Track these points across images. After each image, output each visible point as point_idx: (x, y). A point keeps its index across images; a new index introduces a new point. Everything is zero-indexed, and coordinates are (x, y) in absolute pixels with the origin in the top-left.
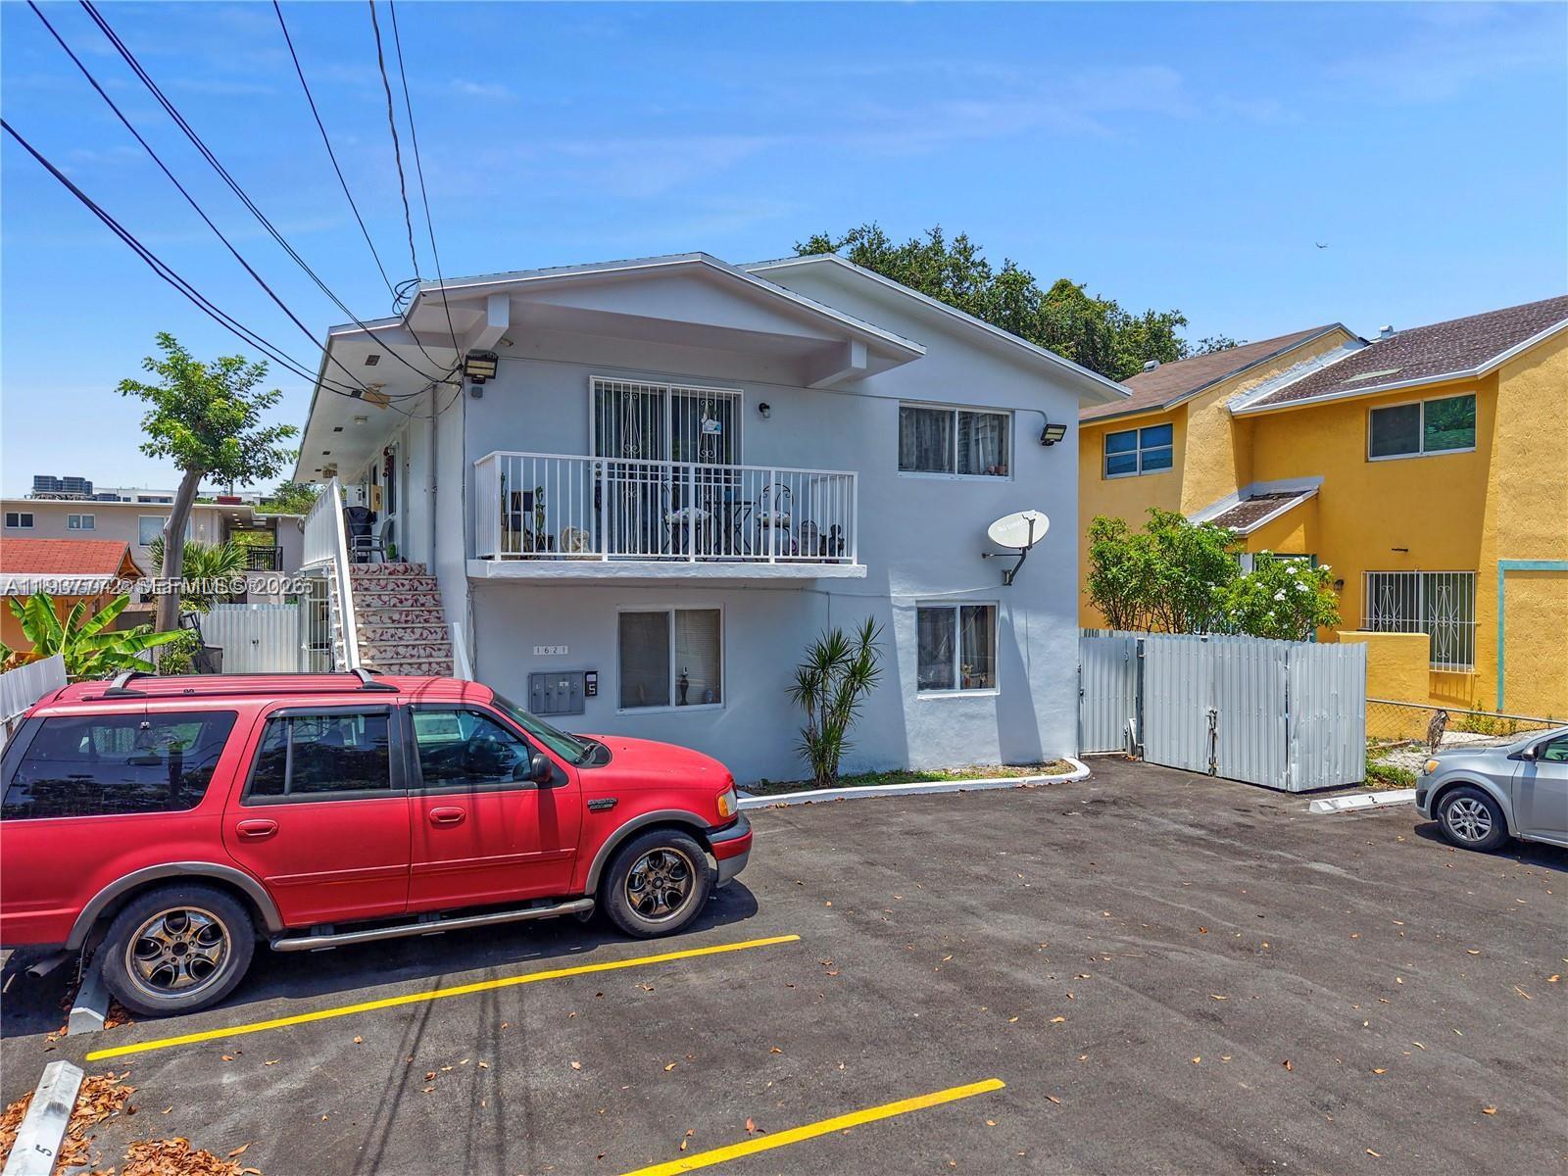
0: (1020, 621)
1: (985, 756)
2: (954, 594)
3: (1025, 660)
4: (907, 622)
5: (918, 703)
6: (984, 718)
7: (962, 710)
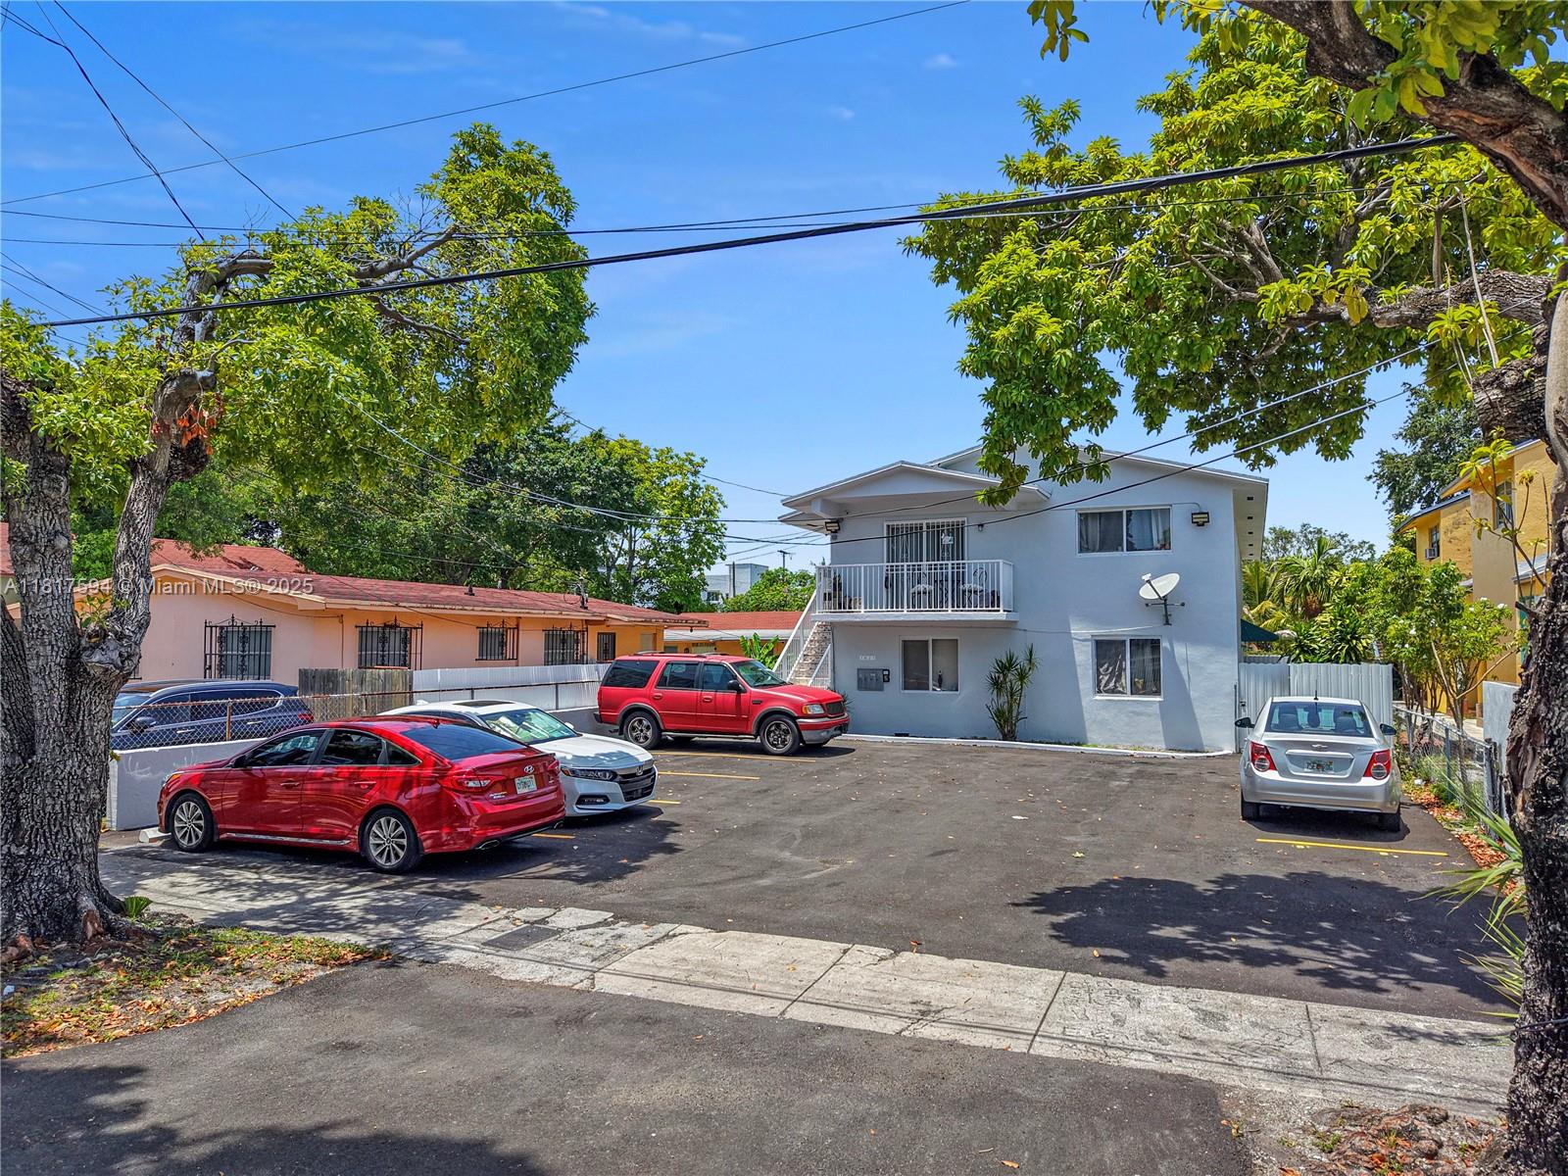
0: (1180, 650)
1: (1150, 741)
2: (1124, 631)
3: (1186, 678)
4: (1084, 649)
5: (1093, 703)
6: (1150, 716)
7: (1130, 709)
